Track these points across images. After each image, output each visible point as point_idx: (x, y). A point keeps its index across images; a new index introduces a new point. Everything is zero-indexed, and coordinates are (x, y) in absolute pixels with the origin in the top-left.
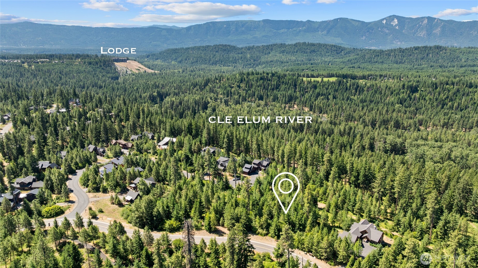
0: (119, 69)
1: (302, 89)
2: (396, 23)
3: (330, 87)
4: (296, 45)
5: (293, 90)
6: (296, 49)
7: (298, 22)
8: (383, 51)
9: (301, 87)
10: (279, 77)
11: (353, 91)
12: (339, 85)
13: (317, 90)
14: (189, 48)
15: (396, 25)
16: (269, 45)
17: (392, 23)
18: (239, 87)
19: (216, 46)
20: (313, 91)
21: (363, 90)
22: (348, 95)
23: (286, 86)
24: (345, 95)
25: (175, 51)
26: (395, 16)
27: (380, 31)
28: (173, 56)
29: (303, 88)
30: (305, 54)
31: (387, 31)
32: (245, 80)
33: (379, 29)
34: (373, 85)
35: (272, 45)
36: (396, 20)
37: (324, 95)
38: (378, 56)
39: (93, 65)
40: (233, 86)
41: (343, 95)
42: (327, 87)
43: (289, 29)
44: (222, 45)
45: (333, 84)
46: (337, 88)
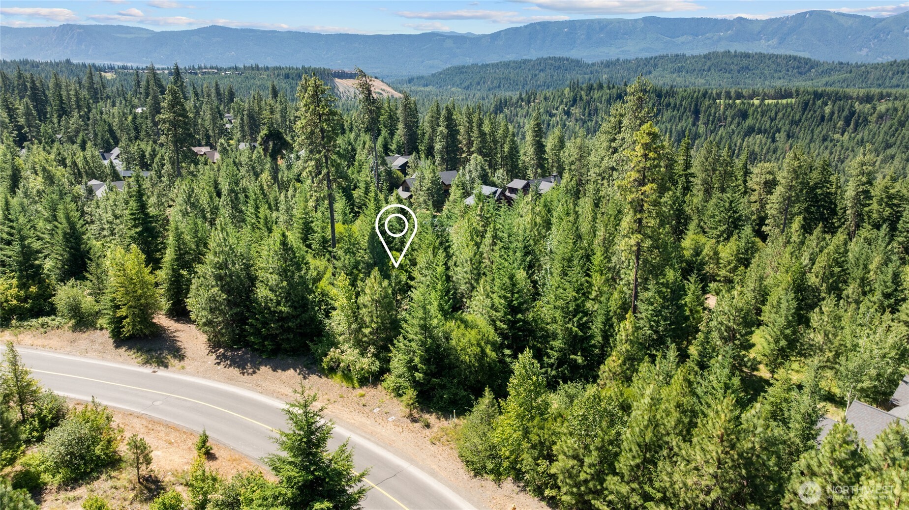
0: (341, 90)
1: (711, 119)
3: (780, 115)
4: (707, 57)
5: (691, 120)
6: (709, 63)
7: (716, 20)
9: (710, 115)
10: (659, 95)
11: (840, 124)
12: (804, 109)
13: (750, 121)
14: (487, 65)
16: (651, 59)
18: (568, 113)
19: (540, 61)
20: (739, 124)
21: (866, 121)
22: (824, 132)
23: (676, 112)
24: (816, 132)
25: (461, 70)
28: (456, 79)
29: (715, 117)
30: (727, 75)
32: (581, 98)
34: (896, 110)
35: (656, 58)
37: (765, 131)
38: (903, 73)
39: (293, 79)
40: (554, 112)
41: (812, 132)
42: (773, 114)
43: (697, 36)
44: (554, 59)
45: (789, 110)
46: (797, 118)
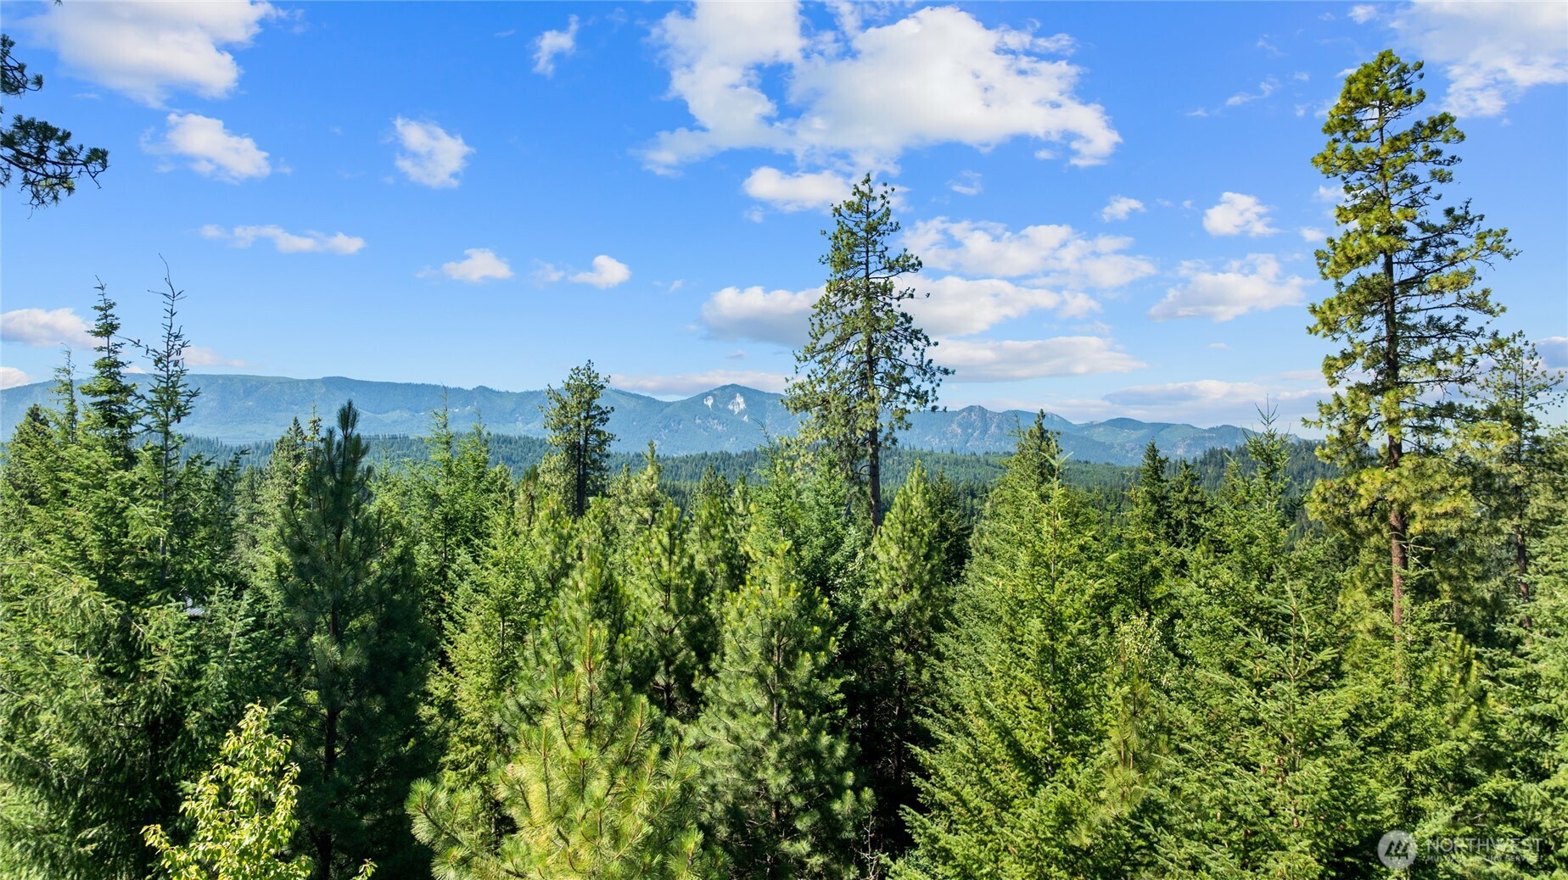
2: (742, 406)
8: (730, 456)
15: (742, 413)
17: (730, 407)
26: (735, 389)
27: (700, 426)
31: (720, 428)
33: (698, 421)
36: (740, 399)
